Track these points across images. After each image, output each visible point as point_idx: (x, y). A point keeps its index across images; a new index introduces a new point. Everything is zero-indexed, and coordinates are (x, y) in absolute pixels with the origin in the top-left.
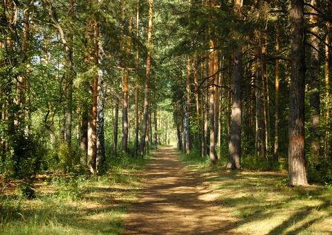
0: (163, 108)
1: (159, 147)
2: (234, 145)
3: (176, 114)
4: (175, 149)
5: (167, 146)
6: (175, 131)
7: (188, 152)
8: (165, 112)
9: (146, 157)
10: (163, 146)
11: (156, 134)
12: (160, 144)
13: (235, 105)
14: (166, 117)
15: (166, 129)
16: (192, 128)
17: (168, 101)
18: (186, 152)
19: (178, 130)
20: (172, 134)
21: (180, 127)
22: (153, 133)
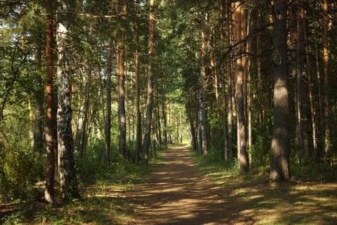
0: (174, 101)
1: (170, 146)
2: (279, 144)
3: (189, 107)
4: (189, 148)
5: (179, 145)
6: (188, 127)
7: (206, 152)
8: (176, 105)
9: (152, 161)
10: (174, 145)
11: (165, 132)
12: (171, 143)
13: (279, 82)
14: (177, 111)
15: (178, 125)
16: (211, 122)
17: (179, 91)
18: (202, 152)
19: (192, 125)
20: (185, 131)
21: (195, 122)
22: (162, 130)
